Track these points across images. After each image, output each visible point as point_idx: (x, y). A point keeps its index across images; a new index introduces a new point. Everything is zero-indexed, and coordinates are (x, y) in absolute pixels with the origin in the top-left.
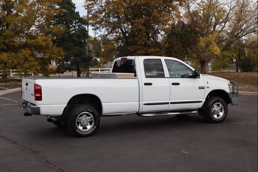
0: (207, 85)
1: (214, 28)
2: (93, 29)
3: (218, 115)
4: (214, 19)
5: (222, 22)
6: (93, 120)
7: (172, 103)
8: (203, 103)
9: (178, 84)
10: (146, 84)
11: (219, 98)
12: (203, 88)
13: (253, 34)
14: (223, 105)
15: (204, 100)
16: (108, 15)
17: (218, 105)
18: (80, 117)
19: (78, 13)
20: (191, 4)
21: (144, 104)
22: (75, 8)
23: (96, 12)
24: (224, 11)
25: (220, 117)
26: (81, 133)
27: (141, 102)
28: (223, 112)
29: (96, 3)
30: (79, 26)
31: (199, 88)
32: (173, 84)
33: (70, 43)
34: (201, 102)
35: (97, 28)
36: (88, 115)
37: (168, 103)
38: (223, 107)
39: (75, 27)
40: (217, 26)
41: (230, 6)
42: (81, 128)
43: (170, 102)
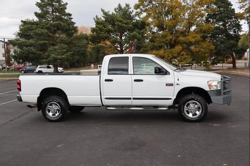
0: (177, 82)
3: (194, 114)
6: (60, 109)
7: (134, 99)
8: (173, 100)
9: (141, 81)
10: (106, 80)
11: (193, 96)
12: (172, 85)
15: (175, 97)
17: (194, 103)
21: (106, 99)
22: (232, 5)
25: (196, 116)
27: (102, 96)
28: (200, 111)
31: (166, 85)
32: (135, 81)
34: (171, 99)
37: (130, 99)
42: (51, 114)
43: (132, 97)
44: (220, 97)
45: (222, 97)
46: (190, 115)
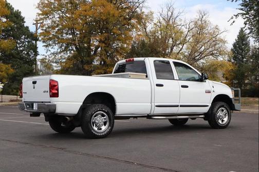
0: (213, 89)
1: (172, 49)
2: (44, 46)
3: (223, 121)
4: (171, 40)
5: (179, 44)
6: (108, 120)
8: (209, 108)
9: (187, 87)
10: (158, 85)
11: (223, 104)
13: (211, 56)
14: (227, 110)
15: (210, 105)
16: (60, 32)
17: (223, 110)
18: (95, 117)
19: (27, 27)
20: (147, 24)
21: (156, 106)
22: (25, 22)
23: (49, 27)
24: (182, 33)
25: (224, 122)
26: (96, 133)
27: (153, 104)
28: (227, 117)
29: (48, 17)
30: (28, 42)
31: (206, 92)
32: (182, 86)
33: (19, 60)
34: (208, 106)
35: (50, 45)
36: (103, 116)
38: (227, 112)
39: (23, 43)
40: (175, 48)
41: (188, 27)
43: (179, 104)
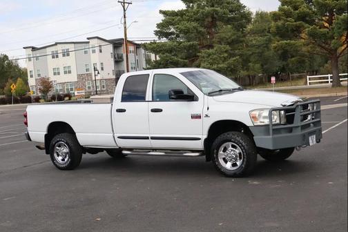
8: (202, 141)
9: (160, 110)
10: (118, 110)
12: (199, 117)
15: (205, 137)
27: (115, 135)
31: (192, 117)
34: (200, 139)
37: (147, 138)
42: (60, 159)
43: (150, 136)
44: (268, 137)
45: (271, 137)
46: (228, 166)
